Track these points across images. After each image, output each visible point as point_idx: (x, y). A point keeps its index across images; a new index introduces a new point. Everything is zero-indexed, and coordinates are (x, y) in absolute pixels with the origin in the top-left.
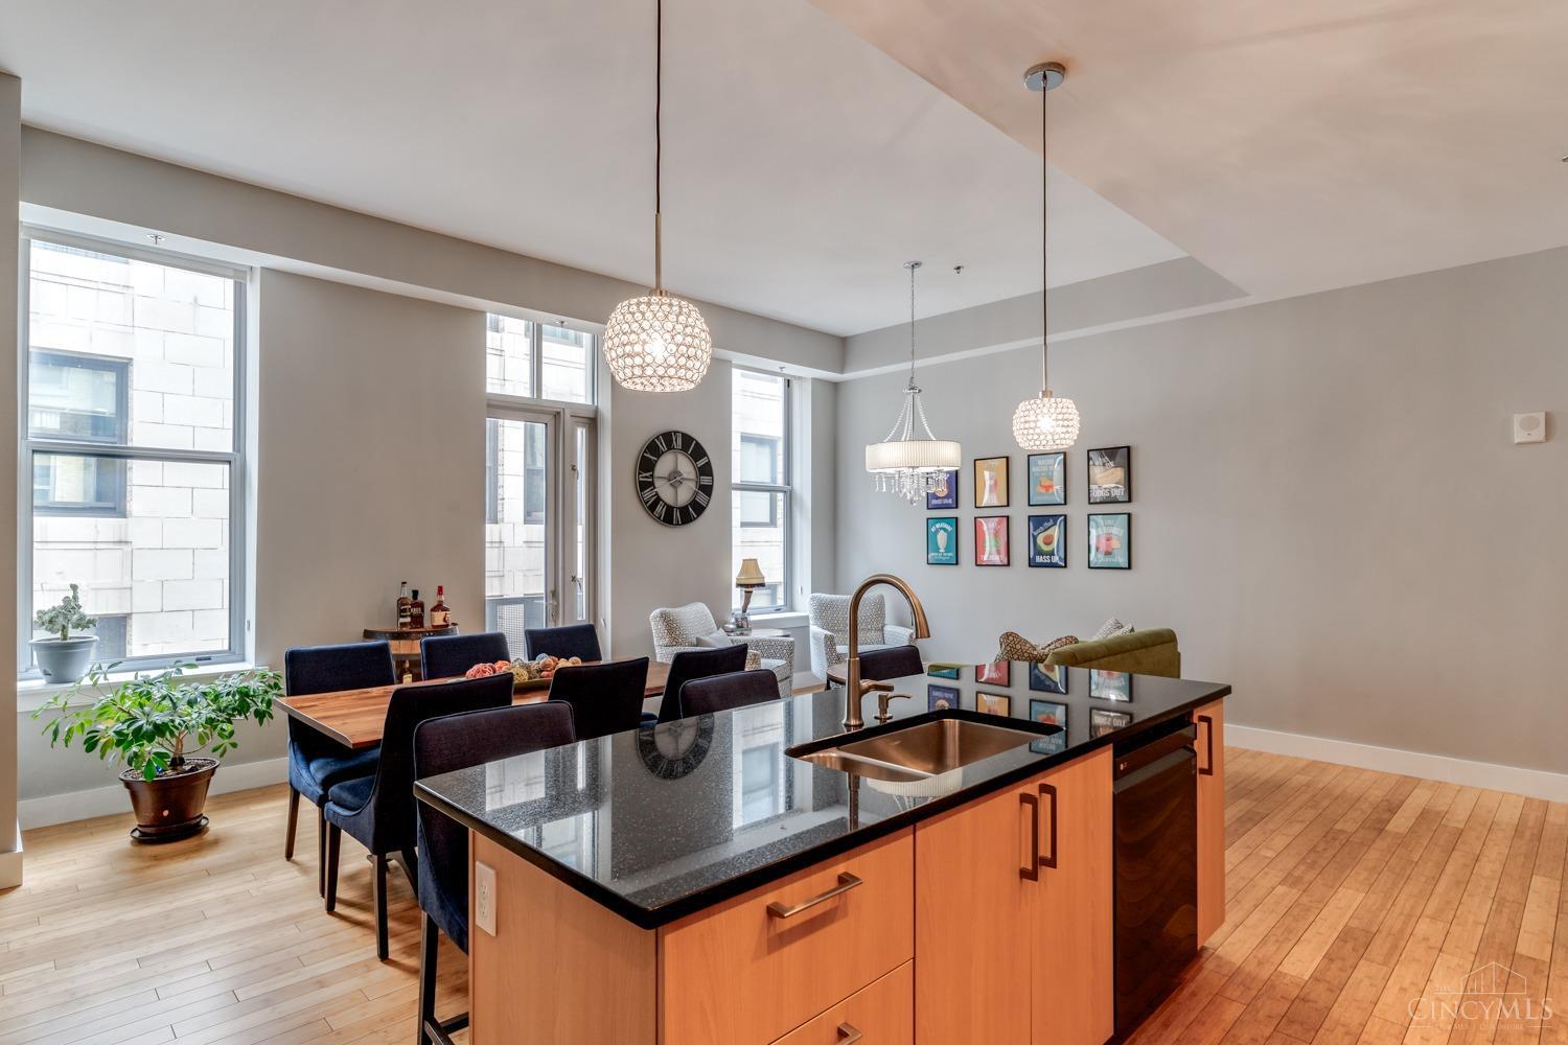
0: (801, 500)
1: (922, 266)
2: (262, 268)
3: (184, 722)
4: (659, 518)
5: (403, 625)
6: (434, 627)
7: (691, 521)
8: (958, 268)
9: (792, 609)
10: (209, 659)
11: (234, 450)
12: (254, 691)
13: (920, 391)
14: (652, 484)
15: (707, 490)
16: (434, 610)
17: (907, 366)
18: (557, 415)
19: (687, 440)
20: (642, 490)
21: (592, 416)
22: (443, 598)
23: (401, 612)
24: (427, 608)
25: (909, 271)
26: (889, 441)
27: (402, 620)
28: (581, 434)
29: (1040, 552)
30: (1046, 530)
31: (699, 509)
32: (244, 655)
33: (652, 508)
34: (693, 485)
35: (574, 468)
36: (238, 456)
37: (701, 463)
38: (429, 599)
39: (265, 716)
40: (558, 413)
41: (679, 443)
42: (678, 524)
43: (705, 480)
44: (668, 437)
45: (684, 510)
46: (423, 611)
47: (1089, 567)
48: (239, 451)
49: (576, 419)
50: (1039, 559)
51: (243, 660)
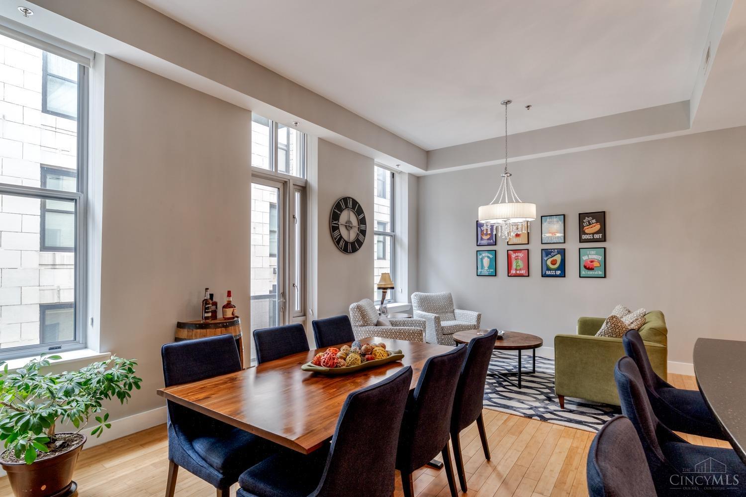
0: (402, 240)
1: (512, 103)
2: (107, 56)
3: (66, 411)
4: (341, 249)
5: (207, 318)
6: (226, 319)
7: (357, 251)
8: (528, 106)
9: (395, 301)
10: (60, 348)
11: (78, 190)
12: (118, 377)
13: (511, 175)
14: (338, 228)
15: (363, 232)
16: (224, 307)
17: (503, 161)
18: (285, 183)
19: (355, 203)
20: (333, 231)
21: (303, 185)
22: (231, 299)
23: (206, 310)
24: (220, 307)
25: (504, 106)
26: (493, 204)
27: (206, 315)
28: (297, 196)
29: (549, 269)
30: (552, 257)
31: (360, 244)
32: (86, 343)
33: (338, 242)
34: (356, 229)
35: (294, 217)
36: (82, 196)
37: (361, 217)
38: (221, 300)
39: (124, 397)
40: (286, 182)
41: (350, 204)
42: (350, 253)
43: (363, 227)
44: (345, 199)
45: (353, 244)
46: (216, 308)
47: (580, 277)
48: (82, 192)
49: (296, 187)
50: (548, 273)
51: (86, 347)
